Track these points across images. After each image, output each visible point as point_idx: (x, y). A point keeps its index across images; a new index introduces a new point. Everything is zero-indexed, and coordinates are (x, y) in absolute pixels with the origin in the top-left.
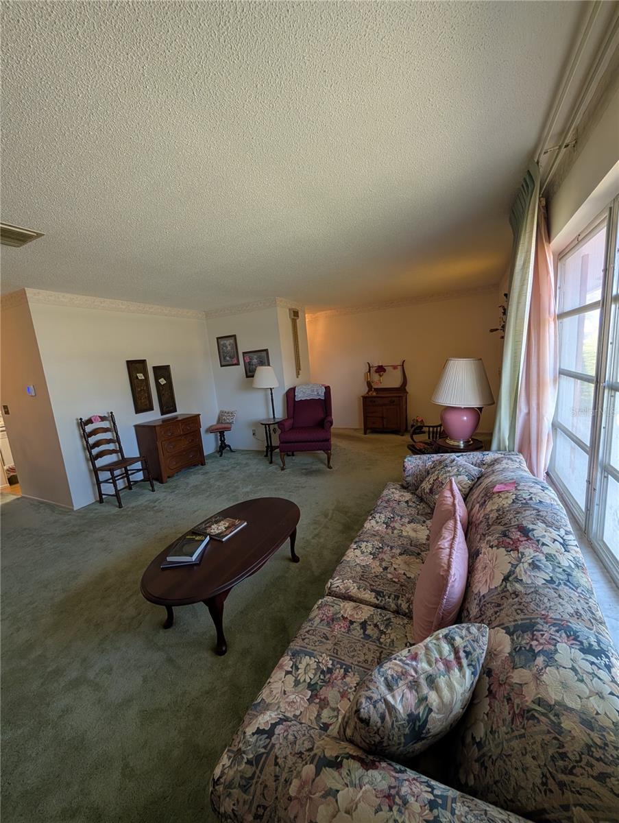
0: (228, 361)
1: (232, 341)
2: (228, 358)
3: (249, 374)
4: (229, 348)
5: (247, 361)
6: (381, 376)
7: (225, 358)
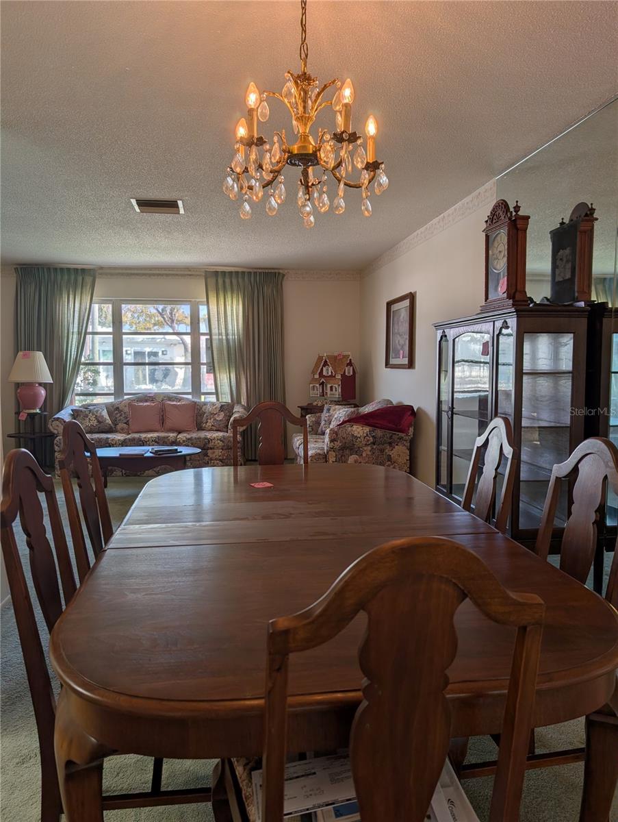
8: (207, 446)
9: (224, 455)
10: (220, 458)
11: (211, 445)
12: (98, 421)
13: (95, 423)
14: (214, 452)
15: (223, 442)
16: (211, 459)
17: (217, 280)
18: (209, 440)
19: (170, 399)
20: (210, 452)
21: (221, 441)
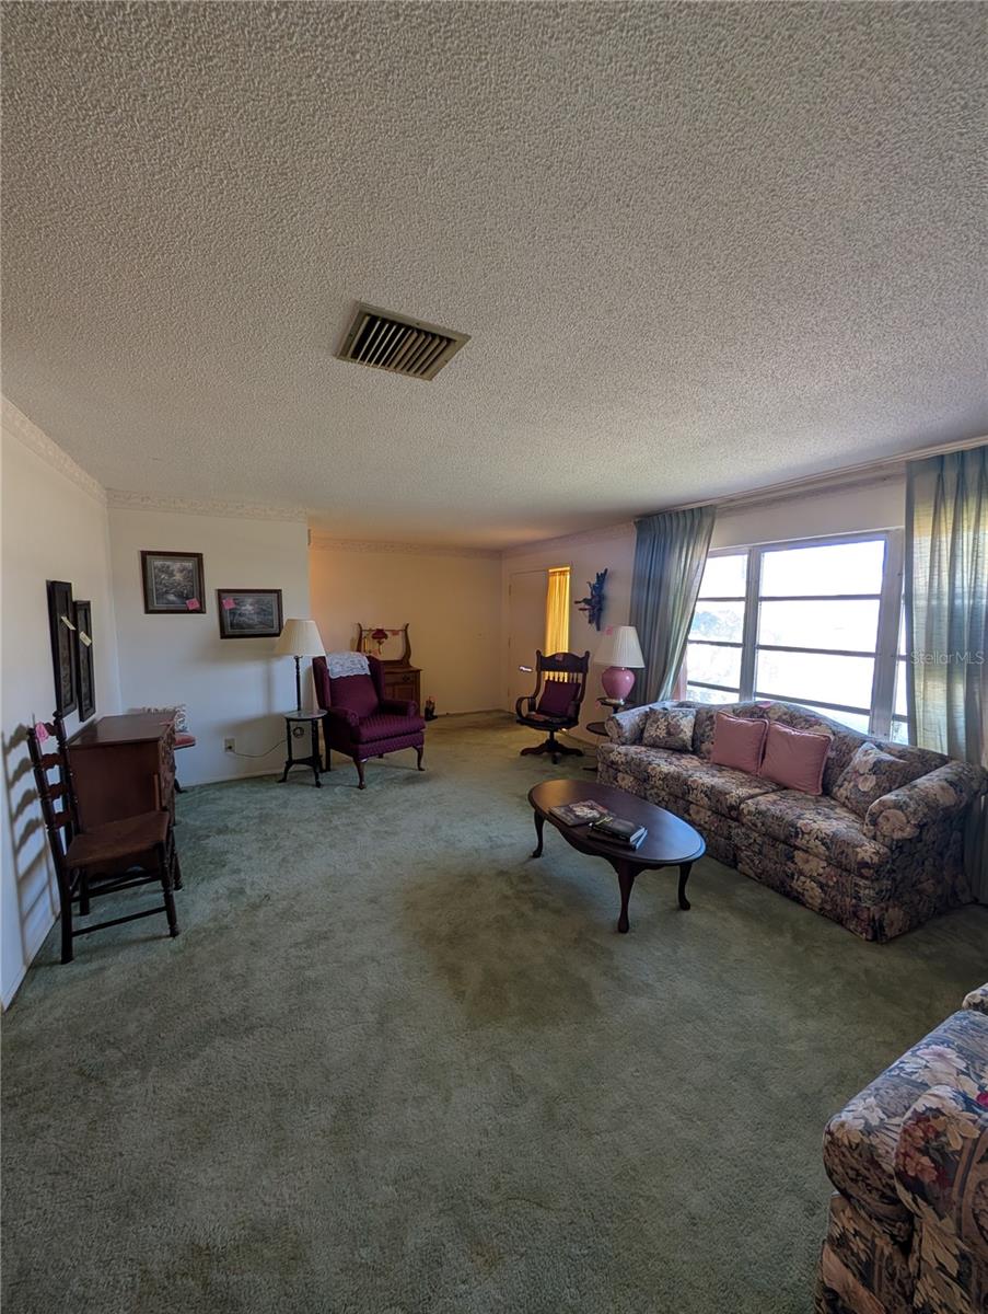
0: (173, 603)
1: (189, 564)
2: (172, 597)
3: (229, 631)
4: (178, 577)
5: (227, 607)
6: (380, 643)
7: (161, 596)
8: (793, 840)
9: (829, 877)
10: (821, 879)
11: (798, 842)
12: (669, 733)
13: (662, 733)
14: (807, 861)
15: (828, 848)
16: (801, 873)
17: (940, 478)
18: (798, 832)
19: (793, 718)
20: (799, 855)
21: (823, 844)
